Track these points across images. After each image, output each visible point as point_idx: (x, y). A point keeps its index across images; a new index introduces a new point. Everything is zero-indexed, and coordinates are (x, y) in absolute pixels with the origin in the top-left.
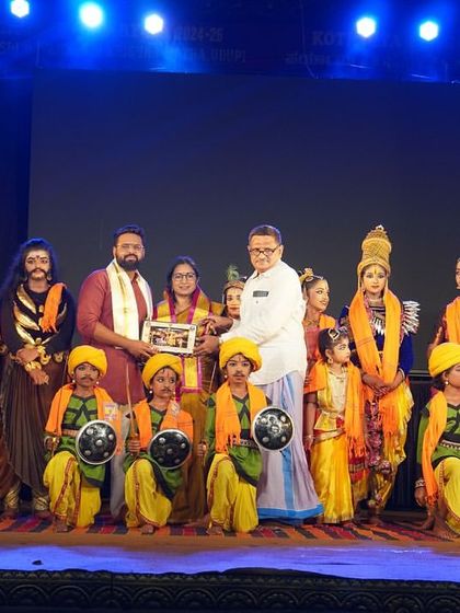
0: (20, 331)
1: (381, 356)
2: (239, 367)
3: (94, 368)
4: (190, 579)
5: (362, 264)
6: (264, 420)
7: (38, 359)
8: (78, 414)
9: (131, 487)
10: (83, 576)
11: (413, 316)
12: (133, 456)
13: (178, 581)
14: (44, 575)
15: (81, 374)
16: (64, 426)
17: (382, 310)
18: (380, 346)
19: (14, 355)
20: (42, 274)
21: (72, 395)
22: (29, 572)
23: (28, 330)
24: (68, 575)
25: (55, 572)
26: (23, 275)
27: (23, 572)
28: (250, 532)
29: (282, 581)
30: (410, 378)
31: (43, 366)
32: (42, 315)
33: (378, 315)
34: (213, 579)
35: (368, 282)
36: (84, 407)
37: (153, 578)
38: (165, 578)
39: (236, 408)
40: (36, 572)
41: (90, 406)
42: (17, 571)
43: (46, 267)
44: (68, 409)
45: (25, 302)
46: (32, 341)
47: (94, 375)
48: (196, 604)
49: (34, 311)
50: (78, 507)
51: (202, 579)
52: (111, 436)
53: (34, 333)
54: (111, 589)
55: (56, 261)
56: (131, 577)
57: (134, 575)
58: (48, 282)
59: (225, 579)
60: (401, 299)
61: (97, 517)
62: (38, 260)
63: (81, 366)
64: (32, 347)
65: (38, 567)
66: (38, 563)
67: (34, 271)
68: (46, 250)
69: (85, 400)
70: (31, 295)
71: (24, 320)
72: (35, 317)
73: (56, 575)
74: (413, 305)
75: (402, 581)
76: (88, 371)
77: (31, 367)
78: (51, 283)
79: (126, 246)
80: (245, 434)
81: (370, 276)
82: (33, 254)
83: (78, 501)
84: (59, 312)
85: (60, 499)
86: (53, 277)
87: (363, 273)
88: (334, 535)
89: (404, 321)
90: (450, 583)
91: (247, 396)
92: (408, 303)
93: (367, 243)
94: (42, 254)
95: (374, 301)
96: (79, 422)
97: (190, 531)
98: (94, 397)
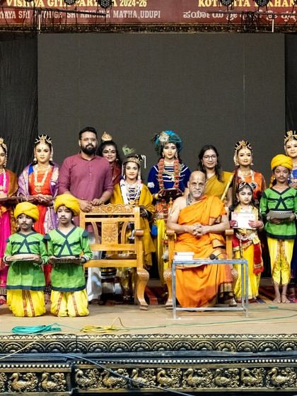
48: (120, 349)
54: (77, 344)
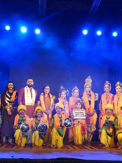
0: (6, 101)
1: (90, 106)
2: (58, 109)
3: (24, 110)
4: (48, 160)
5: (85, 85)
6: (65, 121)
7: (10, 108)
8: (21, 121)
9: (33, 138)
10: (23, 160)
11: (97, 97)
12: (34, 131)
13: (45, 161)
14: (14, 160)
15: (21, 111)
16: (18, 124)
17: (90, 95)
18: (90, 104)
19: (5, 107)
20: (12, 89)
21: (19, 117)
22: (11, 159)
23: (8, 101)
24: (20, 160)
25: (16, 159)
26: (7, 88)
27: (9, 159)
28: (61, 148)
29: (70, 161)
30: (97, 111)
31: (11, 109)
32: (11, 98)
33: (89, 96)
34: (54, 160)
35: (87, 89)
36: (22, 119)
37: (40, 160)
38: (42, 160)
39: (59, 119)
40: (12, 159)
41: (24, 119)
42: (8, 159)
43: (12, 87)
44: (19, 120)
45: (8, 95)
46: (9, 104)
47: (24, 111)
49: (10, 97)
50: (21, 142)
51: (51, 160)
52: (28, 126)
53: (9, 102)
55: (15, 86)
56: (34, 160)
57: (35, 159)
58: (13, 90)
59: (56, 160)
60: (94, 93)
61: (25, 144)
62: (11, 85)
63: (21, 110)
64: (9, 105)
65: (12, 158)
66: (13, 157)
67: (10, 88)
68: (13, 83)
69: (23, 117)
70: (9, 93)
71: (7, 99)
72: (10, 98)
73: (17, 160)
74: (97, 94)
75: (97, 160)
76: (22, 111)
77: (8, 110)
78: (14, 91)
79: (29, 82)
80: (61, 126)
81: (87, 88)
82: (10, 84)
83: (21, 140)
84: (15, 97)
85: (18, 140)
86: (14, 89)
87: (85, 87)
88: (80, 148)
89: (95, 98)
90: (108, 161)
91: (62, 117)
92: (96, 94)
93: (86, 80)
94: (12, 84)
95: (89, 93)
96: (21, 123)
97: (47, 147)
98: (24, 116)
